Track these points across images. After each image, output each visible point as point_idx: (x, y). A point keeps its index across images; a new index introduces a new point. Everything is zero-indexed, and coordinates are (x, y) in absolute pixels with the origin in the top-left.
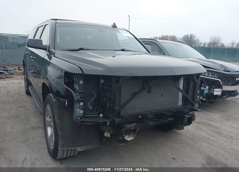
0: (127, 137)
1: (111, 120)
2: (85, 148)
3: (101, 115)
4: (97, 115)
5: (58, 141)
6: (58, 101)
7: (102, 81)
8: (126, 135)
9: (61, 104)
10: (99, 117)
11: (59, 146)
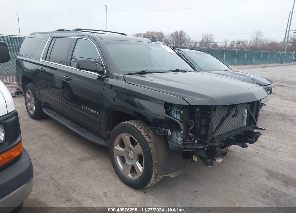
0: (218, 159)
1: (207, 145)
2: (176, 174)
3: (196, 141)
4: (193, 142)
5: (153, 170)
6: (158, 131)
7: (197, 109)
8: (217, 157)
9: (162, 133)
10: (194, 144)
11: (153, 175)
